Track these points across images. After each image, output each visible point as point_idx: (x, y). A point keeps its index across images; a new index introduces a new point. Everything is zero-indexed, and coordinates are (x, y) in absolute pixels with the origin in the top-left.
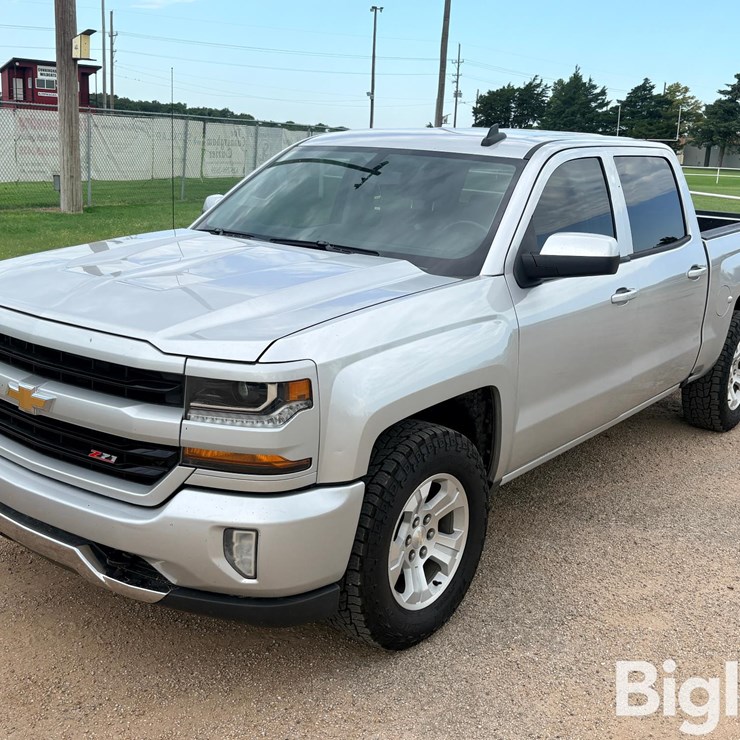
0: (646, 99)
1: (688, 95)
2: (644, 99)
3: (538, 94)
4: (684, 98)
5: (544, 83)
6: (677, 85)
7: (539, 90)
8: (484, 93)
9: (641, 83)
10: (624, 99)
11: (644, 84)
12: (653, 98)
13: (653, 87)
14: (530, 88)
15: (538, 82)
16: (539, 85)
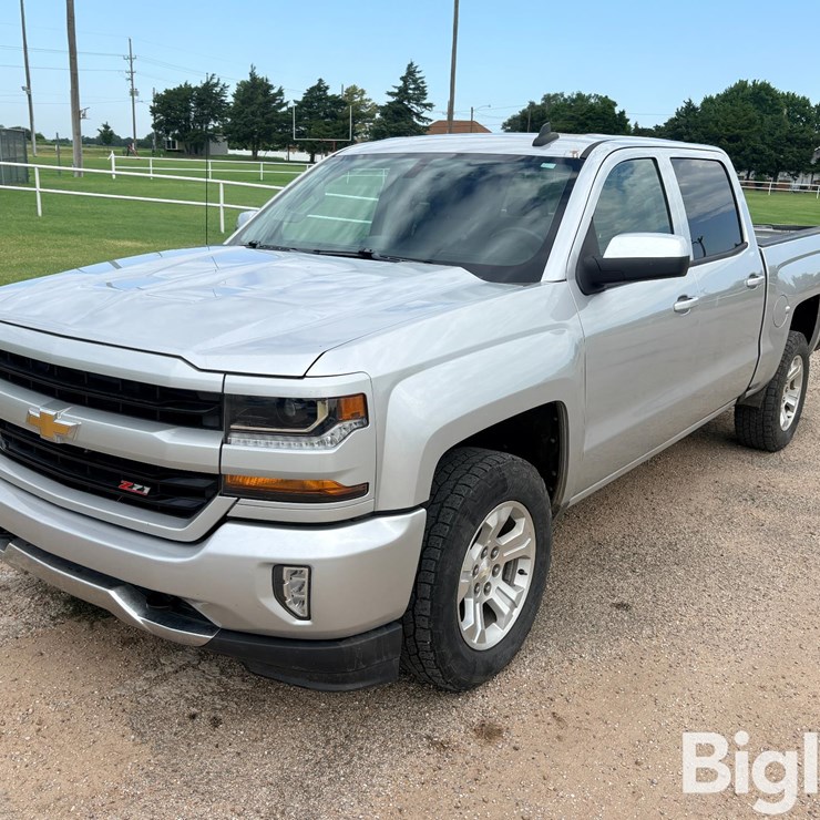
0: (321, 99)
1: (365, 97)
2: (319, 99)
3: (217, 94)
4: (362, 100)
5: (222, 82)
6: (354, 88)
7: (218, 89)
8: (161, 91)
9: (315, 83)
10: (300, 99)
11: (319, 85)
12: (328, 98)
13: (327, 88)
14: (208, 87)
15: (215, 81)
16: (216, 85)
